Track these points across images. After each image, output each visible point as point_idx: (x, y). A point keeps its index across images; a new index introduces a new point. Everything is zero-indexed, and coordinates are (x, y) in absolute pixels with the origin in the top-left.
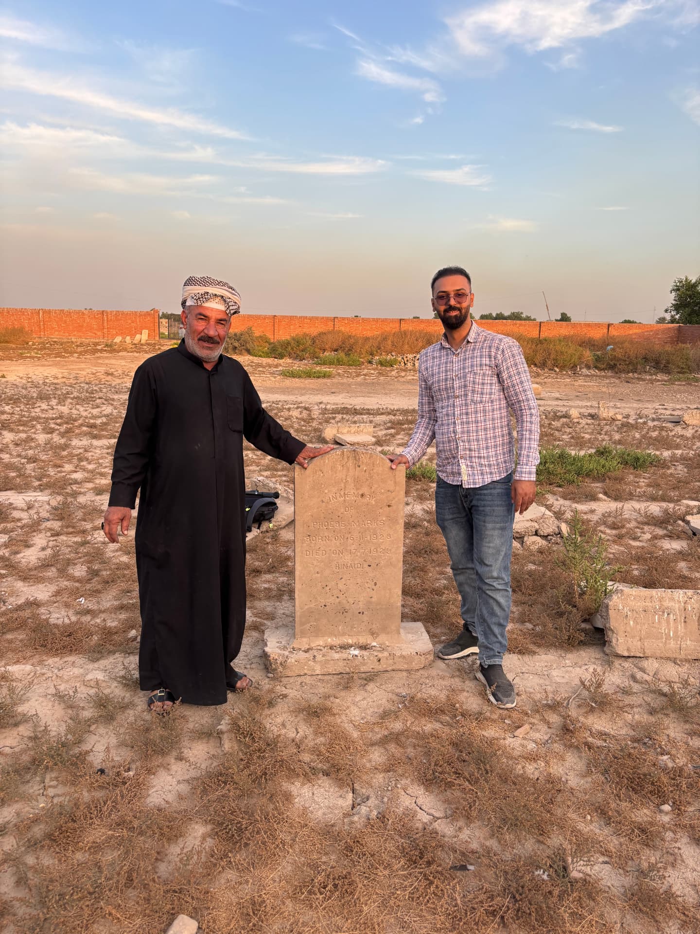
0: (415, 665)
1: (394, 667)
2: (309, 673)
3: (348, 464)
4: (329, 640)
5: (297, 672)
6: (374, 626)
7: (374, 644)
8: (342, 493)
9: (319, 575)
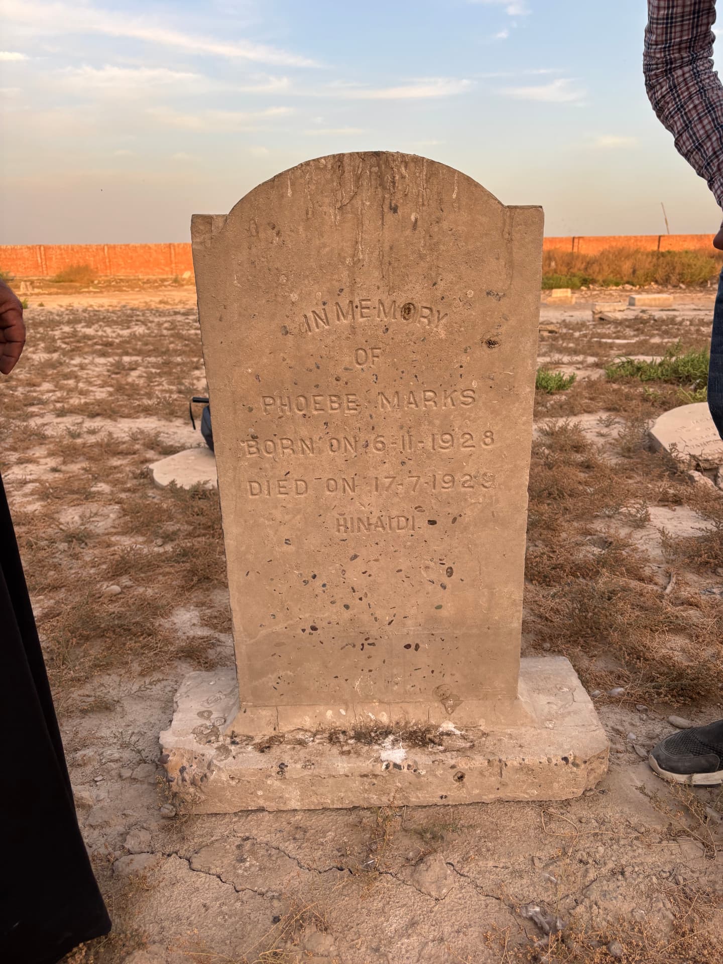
0: (560, 789)
1: (501, 794)
2: (271, 806)
3: (357, 202)
4: (329, 713)
5: (239, 805)
6: (447, 679)
7: (448, 726)
8: (344, 303)
9: (291, 548)
